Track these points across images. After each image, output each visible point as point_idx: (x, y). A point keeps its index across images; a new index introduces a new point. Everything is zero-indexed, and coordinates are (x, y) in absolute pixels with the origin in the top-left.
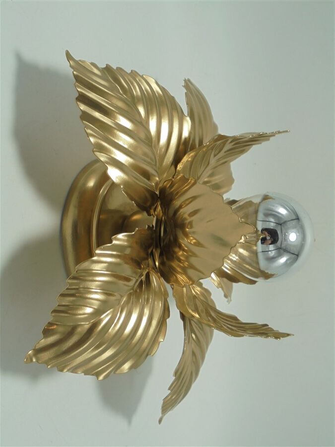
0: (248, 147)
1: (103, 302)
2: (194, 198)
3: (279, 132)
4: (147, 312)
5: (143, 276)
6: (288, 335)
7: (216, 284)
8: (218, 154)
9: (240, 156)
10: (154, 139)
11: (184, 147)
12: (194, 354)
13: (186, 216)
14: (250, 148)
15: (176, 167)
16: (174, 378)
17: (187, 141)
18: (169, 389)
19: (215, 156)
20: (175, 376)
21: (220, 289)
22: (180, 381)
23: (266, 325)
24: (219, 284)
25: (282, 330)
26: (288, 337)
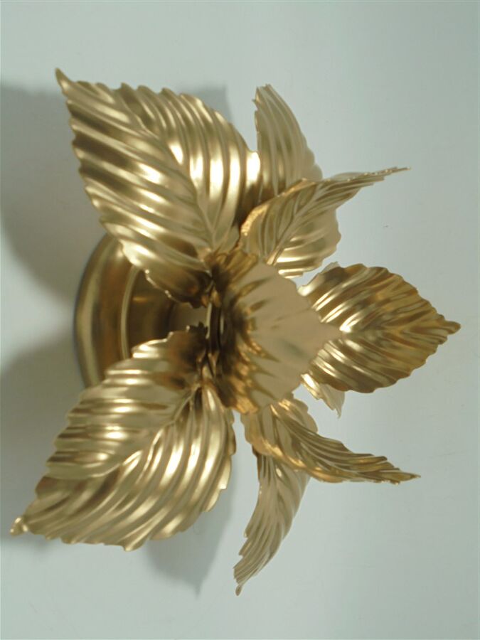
0: (354, 190)
1: (124, 443)
2: (257, 284)
3: (395, 170)
4: (196, 449)
5: (190, 395)
6: (413, 476)
7: (314, 393)
8: (305, 204)
9: (343, 203)
10: (199, 193)
11: (250, 198)
12: (280, 498)
13: (247, 310)
14: (357, 191)
15: (240, 228)
16: (246, 539)
17: (254, 188)
18: (240, 553)
19: (300, 208)
20: (248, 536)
21: (321, 400)
22: (258, 539)
23: (383, 458)
24: (318, 394)
25: (405, 469)
26: (413, 480)
